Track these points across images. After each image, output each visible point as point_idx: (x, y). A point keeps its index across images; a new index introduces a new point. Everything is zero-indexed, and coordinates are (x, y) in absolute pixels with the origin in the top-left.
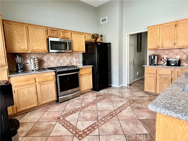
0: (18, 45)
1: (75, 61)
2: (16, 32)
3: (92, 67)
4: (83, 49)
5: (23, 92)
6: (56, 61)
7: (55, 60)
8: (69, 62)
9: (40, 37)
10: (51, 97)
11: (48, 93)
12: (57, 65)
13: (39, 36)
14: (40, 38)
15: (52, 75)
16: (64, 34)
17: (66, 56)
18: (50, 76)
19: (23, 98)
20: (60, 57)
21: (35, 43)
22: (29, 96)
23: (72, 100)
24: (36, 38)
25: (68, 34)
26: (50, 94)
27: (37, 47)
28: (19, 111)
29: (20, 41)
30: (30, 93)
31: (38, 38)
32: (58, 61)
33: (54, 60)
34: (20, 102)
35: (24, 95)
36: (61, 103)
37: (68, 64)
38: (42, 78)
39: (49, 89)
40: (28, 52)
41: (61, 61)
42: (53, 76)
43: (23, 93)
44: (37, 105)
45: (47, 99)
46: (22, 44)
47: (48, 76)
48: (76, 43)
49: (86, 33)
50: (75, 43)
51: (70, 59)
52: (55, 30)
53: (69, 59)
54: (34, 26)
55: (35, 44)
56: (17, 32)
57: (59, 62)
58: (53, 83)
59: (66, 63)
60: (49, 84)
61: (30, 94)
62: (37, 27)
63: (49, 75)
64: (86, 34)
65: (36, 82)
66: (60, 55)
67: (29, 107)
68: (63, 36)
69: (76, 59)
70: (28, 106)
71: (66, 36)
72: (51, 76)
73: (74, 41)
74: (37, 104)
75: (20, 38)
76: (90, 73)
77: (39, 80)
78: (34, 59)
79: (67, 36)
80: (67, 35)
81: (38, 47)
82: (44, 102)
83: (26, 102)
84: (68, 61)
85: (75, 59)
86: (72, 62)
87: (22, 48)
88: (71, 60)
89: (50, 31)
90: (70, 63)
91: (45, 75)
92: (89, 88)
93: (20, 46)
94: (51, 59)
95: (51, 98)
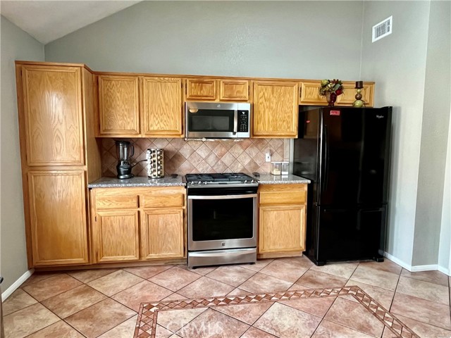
0: (120, 122)
1: (268, 160)
2: (118, 95)
3: (309, 185)
4: (289, 128)
5: (111, 222)
6: (212, 159)
7: (209, 156)
8: (250, 163)
9: (167, 101)
10: (171, 247)
11: (165, 235)
12: (214, 168)
13: (164, 100)
14: (167, 104)
15: (179, 194)
16: (232, 88)
17: (242, 148)
18: (172, 195)
19: (111, 235)
20: (223, 149)
21: (154, 116)
22: (122, 233)
23: (225, 268)
24: (159, 106)
25: (241, 90)
26: (170, 240)
27: (158, 125)
28: (101, 260)
29: (126, 113)
30: (124, 228)
31: (164, 106)
32: (218, 158)
33: (207, 154)
34: (105, 243)
35: (113, 229)
36: (194, 268)
37: (244, 169)
38: (153, 198)
39: (168, 226)
40: (140, 136)
41: (227, 159)
42: (180, 196)
43: (112, 225)
44: (137, 258)
45: (160, 250)
46: (129, 120)
47: (168, 196)
48: (267, 110)
49: (304, 81)
50: (262, 112)
51: (254, 154)
52: (207, 83)
53: (249, 155)
54: (157, 78)
55: (155, 119)
56: (121, 96)
57: (219, 162)
58: (179, 214)
59: (240, 165)
60: (170, 215)
61: (125, 230)
62: (162, 79)
63: (172, 193)
64: (303, 84)
65: (139, 207)
66: (223, 145)
67: (120, 258)
68: (228, 93)
69: (271, 155)
70: (119, 255)
71: (235, 94)
72: (175, 196)
73: (261, 106)
74: (138, 256)
75: (126, 107)
76: (302, 203)
77: (146, 203)
78: (154, 152)
79: (238, 95)
80: (238, 92)
81: (162, 125)
82: (153, 256)
83: (117, 246)
84: (247, 161)
85: (268, 155)
86: (258, 162)
87: (129, 129)
88: (256, 156)
89: (193, 85)
90: (253, 165)
91: (162, 192)
92: (290, 246)
93: (123, 125)
94: (199, 153)
95: (170, 249)
